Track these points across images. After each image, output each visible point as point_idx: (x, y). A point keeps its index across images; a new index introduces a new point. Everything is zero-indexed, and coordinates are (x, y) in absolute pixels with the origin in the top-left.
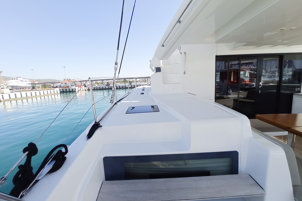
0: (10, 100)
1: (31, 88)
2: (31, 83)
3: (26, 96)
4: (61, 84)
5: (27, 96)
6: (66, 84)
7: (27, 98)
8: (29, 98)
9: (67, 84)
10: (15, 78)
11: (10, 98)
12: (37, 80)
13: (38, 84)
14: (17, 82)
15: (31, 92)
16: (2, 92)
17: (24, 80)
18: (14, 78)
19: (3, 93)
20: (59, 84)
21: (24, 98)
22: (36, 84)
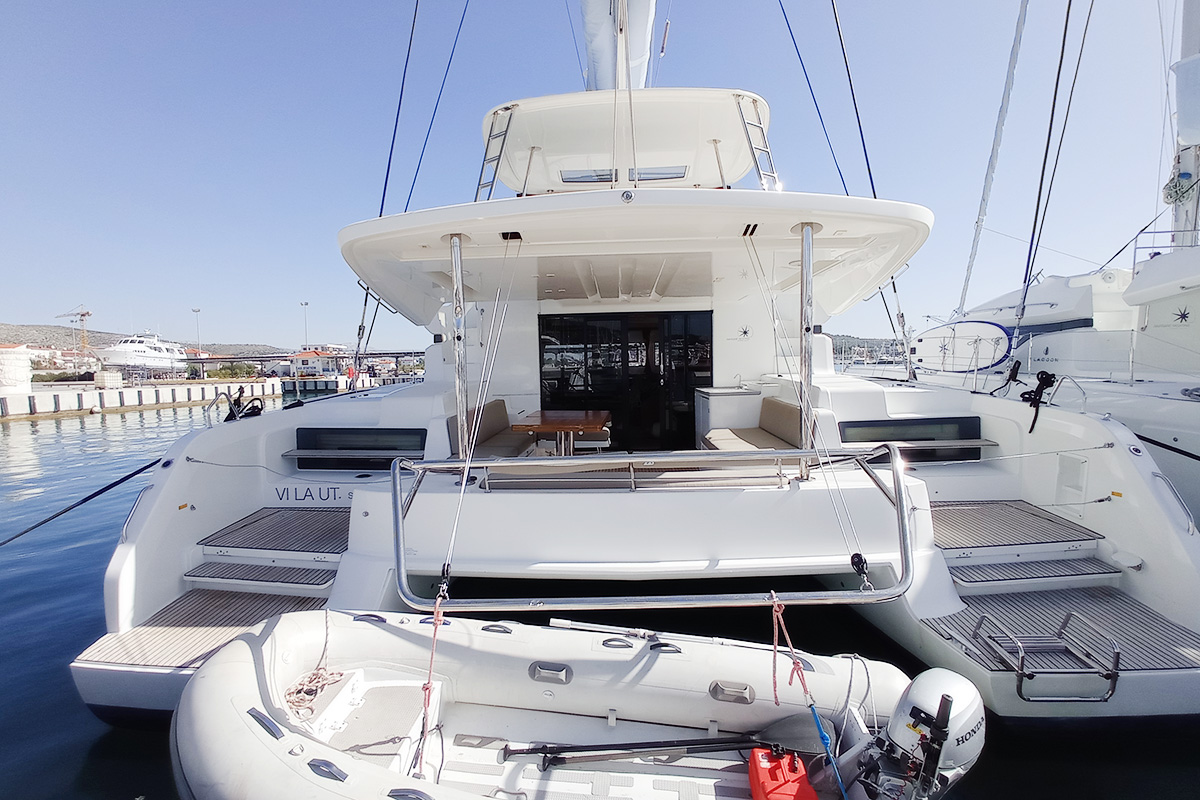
0: (122, 410)
1: (186, 375)
2: (184, 357)
3: (171, 401)
4: (288, 363)
5: (174, 400)
6: (305, 362)
7: (175, 405)
8: (181, 405)
9: (310, 364)
10: (135, 338)
11: (122, 404)
12: (206, 349)
13: (211, 360)
14: (140, 354)
15: (189, 386)
16: (100, 385)
17: (163, 346)
18: (130, 339)
19: (100, 389)
20: (283, 363)
21: (165, 406)
22: (202, 362)
